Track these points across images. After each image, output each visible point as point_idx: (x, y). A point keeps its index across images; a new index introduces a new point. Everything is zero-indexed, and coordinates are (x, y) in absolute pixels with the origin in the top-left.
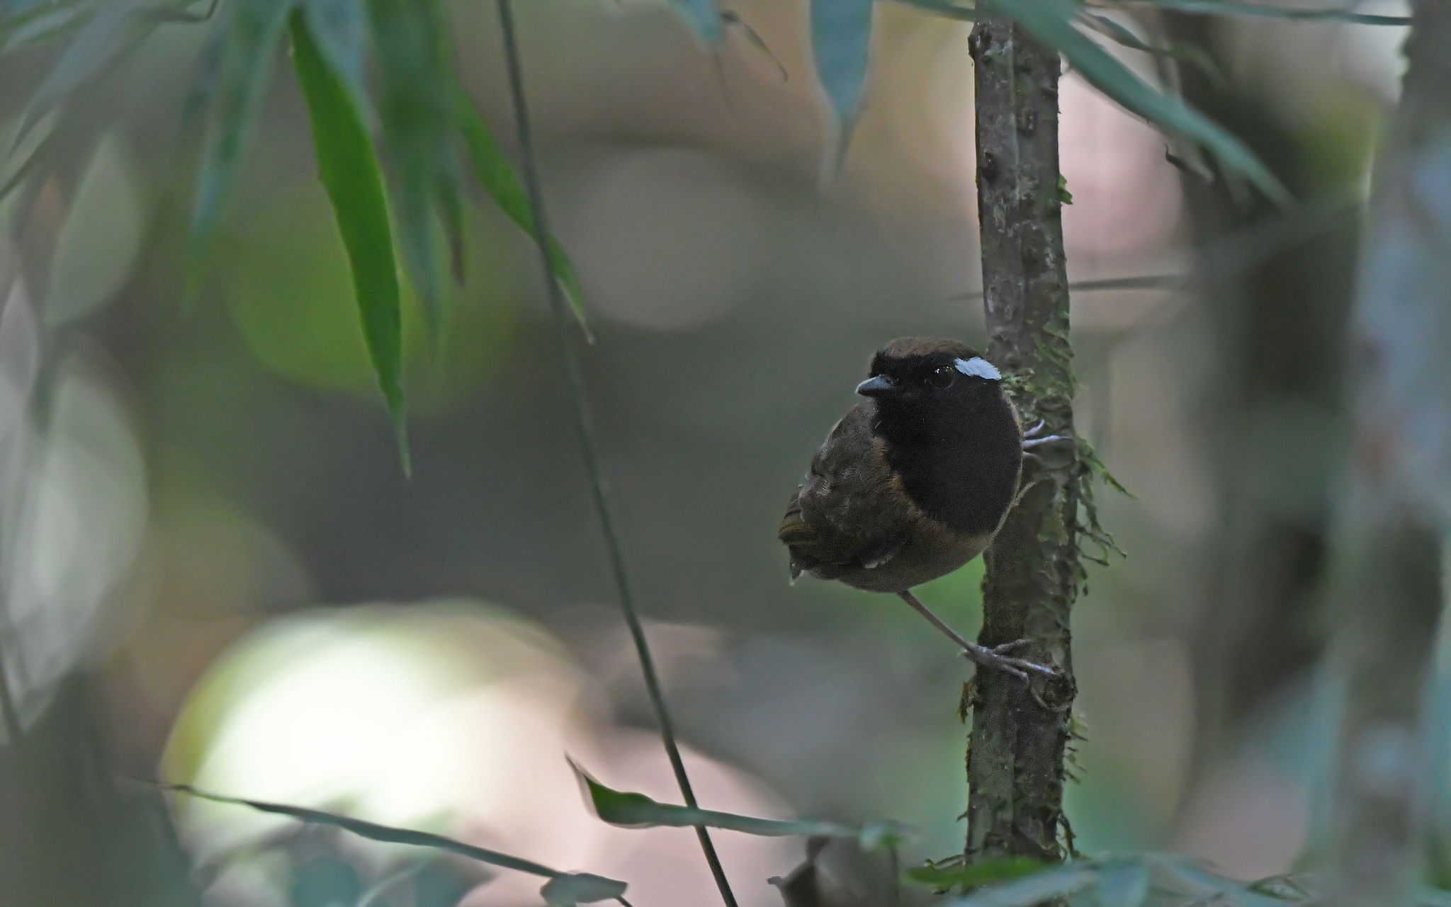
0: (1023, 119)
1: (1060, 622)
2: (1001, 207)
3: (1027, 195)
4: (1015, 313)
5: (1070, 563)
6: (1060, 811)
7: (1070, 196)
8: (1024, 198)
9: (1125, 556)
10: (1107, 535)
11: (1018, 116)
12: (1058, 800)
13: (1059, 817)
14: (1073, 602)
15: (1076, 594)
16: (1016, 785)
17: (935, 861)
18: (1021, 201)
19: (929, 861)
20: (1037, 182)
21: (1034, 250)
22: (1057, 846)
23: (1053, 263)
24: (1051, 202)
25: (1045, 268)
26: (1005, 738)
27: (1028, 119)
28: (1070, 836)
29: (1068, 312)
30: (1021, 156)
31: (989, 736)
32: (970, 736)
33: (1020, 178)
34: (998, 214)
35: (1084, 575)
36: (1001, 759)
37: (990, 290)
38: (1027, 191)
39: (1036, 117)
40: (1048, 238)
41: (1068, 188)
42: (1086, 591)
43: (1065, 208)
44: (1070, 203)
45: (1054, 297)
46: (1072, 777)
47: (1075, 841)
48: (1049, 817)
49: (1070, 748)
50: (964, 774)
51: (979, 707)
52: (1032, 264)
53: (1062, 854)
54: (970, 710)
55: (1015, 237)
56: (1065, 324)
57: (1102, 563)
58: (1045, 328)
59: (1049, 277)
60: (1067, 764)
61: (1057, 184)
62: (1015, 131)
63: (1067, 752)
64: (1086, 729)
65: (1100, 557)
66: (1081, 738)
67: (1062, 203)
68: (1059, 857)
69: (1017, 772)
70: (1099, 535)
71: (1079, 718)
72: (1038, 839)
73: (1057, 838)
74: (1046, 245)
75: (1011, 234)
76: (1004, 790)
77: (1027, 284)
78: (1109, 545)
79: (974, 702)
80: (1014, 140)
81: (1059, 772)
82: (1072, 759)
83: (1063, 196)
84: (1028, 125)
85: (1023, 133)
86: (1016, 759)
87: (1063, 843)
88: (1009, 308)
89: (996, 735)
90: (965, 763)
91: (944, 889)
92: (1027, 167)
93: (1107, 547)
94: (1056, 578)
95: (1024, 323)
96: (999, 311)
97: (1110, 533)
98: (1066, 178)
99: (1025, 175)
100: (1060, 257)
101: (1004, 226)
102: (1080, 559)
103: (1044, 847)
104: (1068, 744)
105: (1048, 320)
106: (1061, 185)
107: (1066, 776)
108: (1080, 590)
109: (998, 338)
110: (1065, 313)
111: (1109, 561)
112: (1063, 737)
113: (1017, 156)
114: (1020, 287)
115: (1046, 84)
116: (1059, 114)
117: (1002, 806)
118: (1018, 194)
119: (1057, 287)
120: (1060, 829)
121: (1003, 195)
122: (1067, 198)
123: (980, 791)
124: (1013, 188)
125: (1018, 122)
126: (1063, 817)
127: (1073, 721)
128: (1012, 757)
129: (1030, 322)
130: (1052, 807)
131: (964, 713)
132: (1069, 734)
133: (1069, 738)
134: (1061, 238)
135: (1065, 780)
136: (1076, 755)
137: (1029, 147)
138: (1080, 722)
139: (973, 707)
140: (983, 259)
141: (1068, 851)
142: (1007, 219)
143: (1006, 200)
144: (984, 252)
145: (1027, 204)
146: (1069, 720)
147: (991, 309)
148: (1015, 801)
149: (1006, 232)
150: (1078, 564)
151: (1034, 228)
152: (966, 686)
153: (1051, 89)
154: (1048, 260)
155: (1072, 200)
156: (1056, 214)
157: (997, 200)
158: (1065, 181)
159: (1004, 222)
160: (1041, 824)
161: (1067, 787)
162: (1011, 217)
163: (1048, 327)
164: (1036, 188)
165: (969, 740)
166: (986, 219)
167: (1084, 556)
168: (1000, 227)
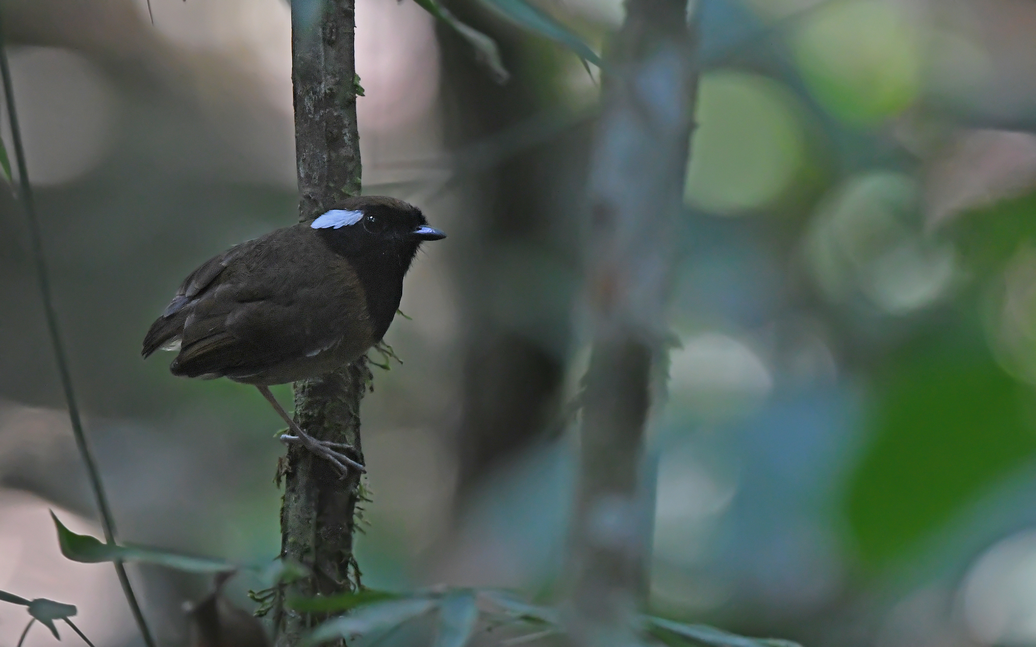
0: (328, 31)
1: (352, 412)
2: (310, 98)
3: (330, 89)
4: (320, 178)
5: (360, 368)
6: (351, 555)
7: (363, 90)
8: (328, 91)
9: (402, 363)
10: (388, 347)
11: (324, 29)
12: (349, 546)
13: (350, 559)
14: (362, 397)
15: (364, 391)
16: (317, 536)
17: (256, 592)
18: (325, 92)
19: (251, 592)
20: (338, 79)
21: (335, 131)
22: (349, 582)
23: (349, 141)
24: (349, 95)
25: (343, 145)
26: (309, 499)
27: (331, 32)
28: (358, 574)
29: (360, 178)
30: (326, 59)
31: (299, 497)
32: (283, 498)
33: (325, 77)
34: (308, 103)
35: (371, 377)
36: (307, 516)
37: (301, 161)
38: (330, 86)
39: (337, 29)
40: (346, 122)
41: (361, 84)
42: (372, 389)
43: (359, 99)
44: (363, 95)
45: (350, 166)
46: (360, 530)
47: (361, 578)
48: (343, 560)
49: (358, 508)
50: (278, 527)
51: (291, 476)
52: (334, 142)
53: (352, 588)
54: (284, 478)
55: (321, 121)
56: (358, 187)
57: (384, 367)
58: (343, 190)
59: (345, 152)
60: (356, 519)
61: (353, 81)
62: (321, 41)
63: (356, 510)
64: (371, 493)
65: (383, 363)
66: (367, 500)
67: (357, 95)
68: (350, 590)
69: (318, 525)
70: (382, 347)
71: (366, 485)
72: (333, 575)
73: (348, 575)
74: (344, 126)
75: (317, 118)
76: (310, 540)
77: (329, 156)
78: (390, 355)
79: (286, 472)
80: (321, 47)
81: (351, 525)
82: (360, 516)
83: (358, 90)
84: (331, 36)
85: (329, 42)
86: (318, 516)
87: (351, 577)
88: (315, 175)
89: (303, 497)
90: (279, 519)
91: (263, 613)
92: (330, 68)
93: (388, 355)
94: (350, 379)
95: (328, 187)
96: (308, 177)
97: (391, 346)
98: (359, 76)
99: (329, 74)
100: (355, 136)
101: (312, 112)
102: (367, 364)
103: (338, 582)
104: (357, 504)
105: (345, 183)
106: (356, 81)
107: (355, 529)
108: (367, 386)
109: (308, 197)
110: (359, 179)
111: (390, 367)
112: (353, 499)
113: (323, 59)
114: (324, 158)
115: (346, 6)
116: (355, 28)
117: (307, 551)
118: (323, 88)
119: (351, 159)
120: (351, 569)
121: (312, 88)
122: (361, 92)
123: (290, 540)
124: (320, 83)
125: (324, 33)
126: (353, 559)
127: (361, 487)
128: (314, 514)
129: (332, 185)
130: (344, 551)
131: (279, 480)
132: (358, 497)
133: (358, 500)
134: (356, 122)
135: (354, 531)
136: (363, 513)
137: (333, 52)
138: (368, 488)
139: (285, 475)
140: (296, 137)
141: (357, 585)
142: (315, 107)
143: (315, 93)
144: (297, 132)
145: (331, 96)
146: (358, 487)
147: (302, 175)
148: (317, 547)
149: (314, 118)
150: (366, 368)
151: (335, 114)
152: (281, 460)
153: (349, 9)
154: (345, 138)
155: (364, 93)
156: (352, 103)
157: (308, 92)
158: (359, 79)
159: (312, 109)
160: (336, 565)
161: (356, 537)
162: (317, 106)
163: (345, 189)
164: (338, 83)
165: (283, 500)
166: (298, 108)
167: (371, 362)
168: (311, 113)
